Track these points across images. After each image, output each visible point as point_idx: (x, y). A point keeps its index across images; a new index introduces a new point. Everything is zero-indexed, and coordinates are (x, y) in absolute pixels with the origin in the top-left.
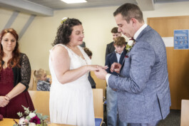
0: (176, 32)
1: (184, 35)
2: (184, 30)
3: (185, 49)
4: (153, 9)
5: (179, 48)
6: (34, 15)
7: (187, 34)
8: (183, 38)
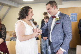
0: (71, 14)
1: (75, 16)
2: (75, 13)
3: (75, 22)
4: (62, 4)
5: (73, 21)
6: (10, 7)
7: (76, 15)
8: (75, 17)
